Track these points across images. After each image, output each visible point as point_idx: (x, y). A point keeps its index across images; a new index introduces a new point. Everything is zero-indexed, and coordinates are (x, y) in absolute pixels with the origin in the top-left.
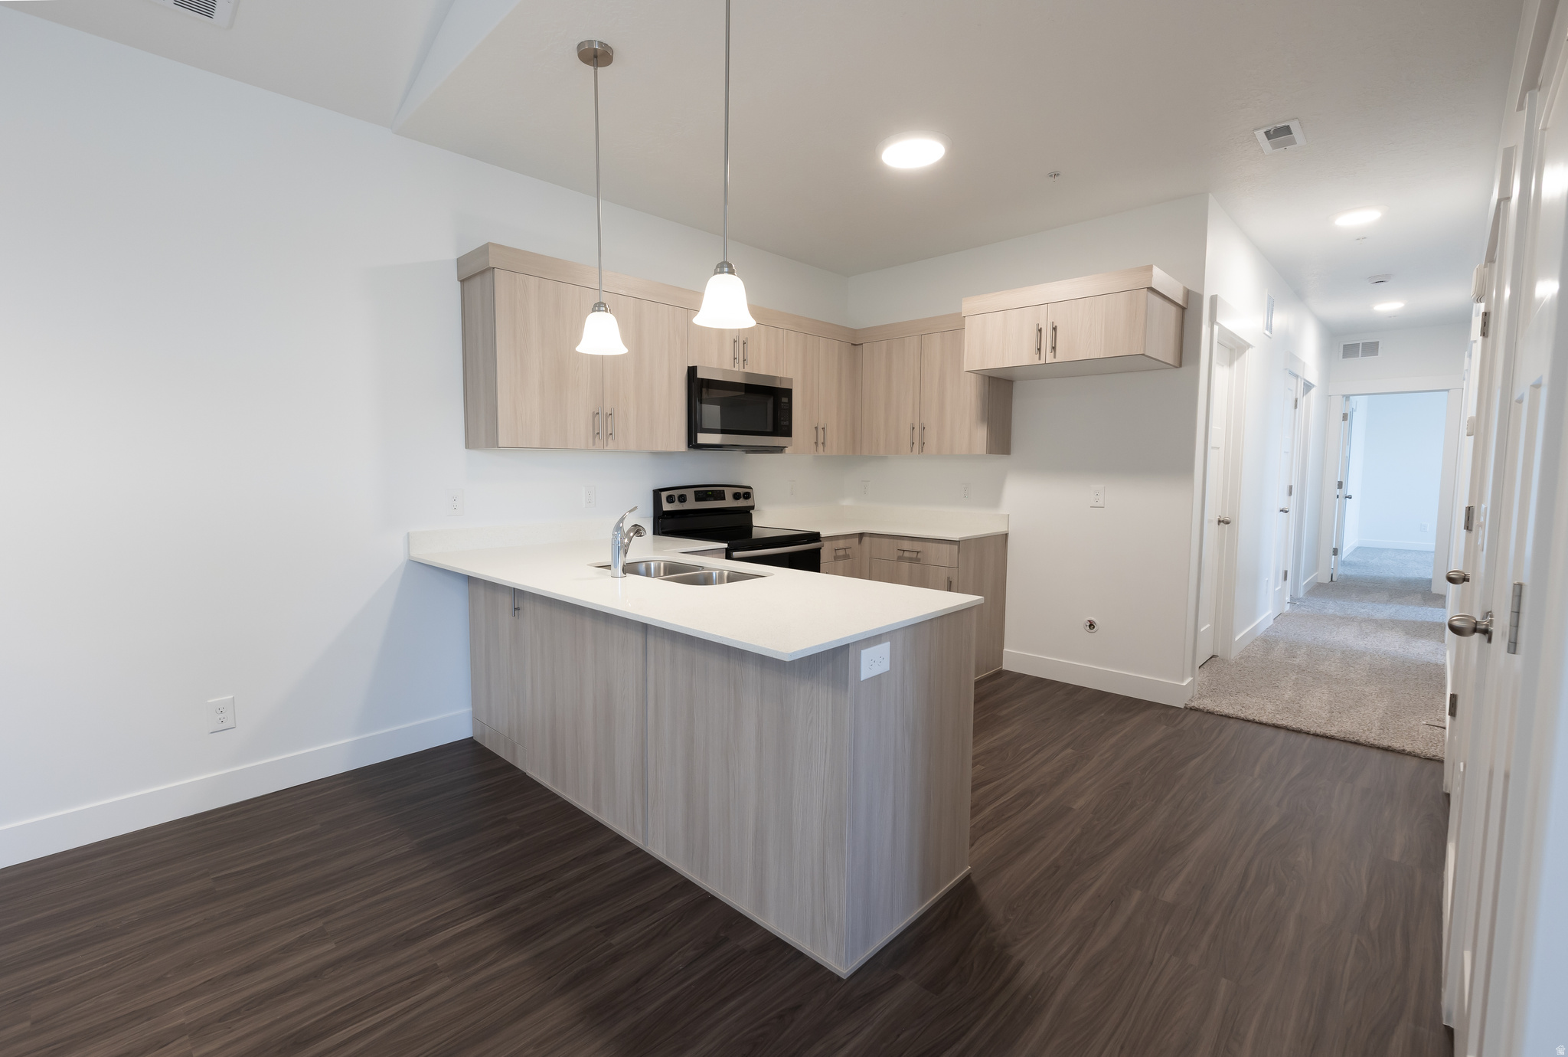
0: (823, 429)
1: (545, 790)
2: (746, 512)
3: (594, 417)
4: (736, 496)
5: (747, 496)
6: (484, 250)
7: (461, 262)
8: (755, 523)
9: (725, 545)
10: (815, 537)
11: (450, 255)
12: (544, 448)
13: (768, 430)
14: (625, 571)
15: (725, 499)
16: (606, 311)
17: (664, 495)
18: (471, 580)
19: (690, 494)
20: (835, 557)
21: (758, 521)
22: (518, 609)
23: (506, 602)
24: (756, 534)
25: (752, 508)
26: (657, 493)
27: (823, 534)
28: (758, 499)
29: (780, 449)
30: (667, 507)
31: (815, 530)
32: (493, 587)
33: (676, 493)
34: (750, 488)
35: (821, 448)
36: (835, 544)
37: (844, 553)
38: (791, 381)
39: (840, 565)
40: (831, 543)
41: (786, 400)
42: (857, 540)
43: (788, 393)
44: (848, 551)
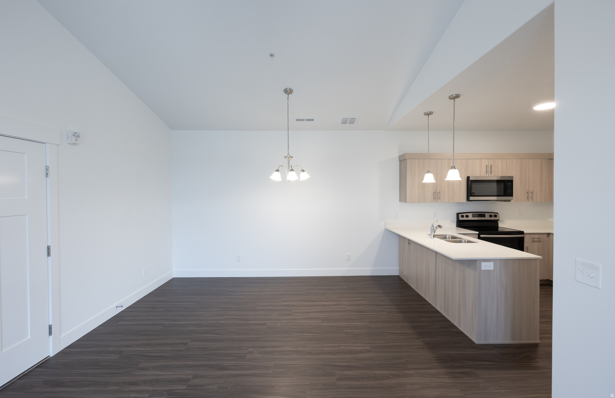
0: (532, 192)
1: (414, 290)
2: (496, 222)
3: (434, 194)
4: (491, 216)
5: (495, 216)
6: (404, 155)
7: (400, 157)
8: (499, 226)
9: (478, 233)
10: (522, 233)
11: (397, 155)
12: (419, 202)
13: (501, 195)
14: (434, 237)
15: (485, 217)
16: (430, 173)
17: (460, 215)
18: (400, 236)
19: (470, 215)
20: (532, 241)
21: (501, 225)
22: (410, 243)
23: (407, 242)
24: (500, 230)
25: (498, 220)
26: (458, 214)
27: (525, 232)
28: (501, 217)
29: (509, 201)
30: (461, 219)
31: (522, 230)
32: (404, 238)
33: (465, 215)
34: (497, 213)
35: (530, 199)
36: (533, 236)
37: (538, 240)
38: (512, 177)
39: (536, 244)
40: (530, 235)
41: (510, 184)
42: (546, 235)
43: (511, 182)
44: (540, 240)
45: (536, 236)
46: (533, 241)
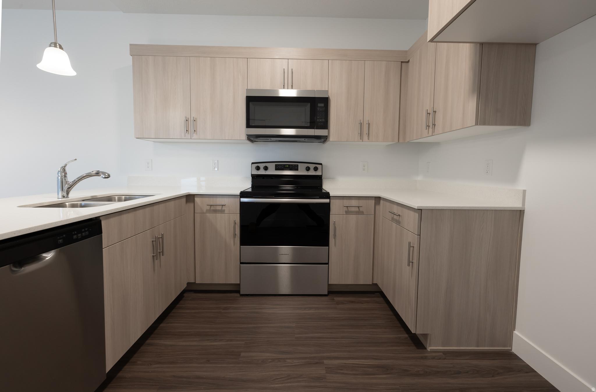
0: (369, 124)
2: (319, 179)
4: (308, 169)
5: (317, 169)
10: (327, 196)
12: (157, 138)
13: (307, 126)
15: (299, 170)
17: (254, 166)
19: (271, 167)
20: (346, 212)
25: (322, 177)
27: (331, 194)
28: (327, 171)
30: (254, 172)
33: (262, 166)
34: (319, 164)
35: (365, 137)
36: (347, 202)
37: (357, 209)
38: (327, 92)
39: (353, 218)
40: (341, 201)
41: (322, 105)
42: (373, 201)
43: (326, 101)
44: (361, 209)
45: (354, 203)
46: (348, 213)
